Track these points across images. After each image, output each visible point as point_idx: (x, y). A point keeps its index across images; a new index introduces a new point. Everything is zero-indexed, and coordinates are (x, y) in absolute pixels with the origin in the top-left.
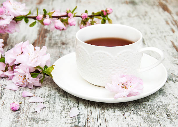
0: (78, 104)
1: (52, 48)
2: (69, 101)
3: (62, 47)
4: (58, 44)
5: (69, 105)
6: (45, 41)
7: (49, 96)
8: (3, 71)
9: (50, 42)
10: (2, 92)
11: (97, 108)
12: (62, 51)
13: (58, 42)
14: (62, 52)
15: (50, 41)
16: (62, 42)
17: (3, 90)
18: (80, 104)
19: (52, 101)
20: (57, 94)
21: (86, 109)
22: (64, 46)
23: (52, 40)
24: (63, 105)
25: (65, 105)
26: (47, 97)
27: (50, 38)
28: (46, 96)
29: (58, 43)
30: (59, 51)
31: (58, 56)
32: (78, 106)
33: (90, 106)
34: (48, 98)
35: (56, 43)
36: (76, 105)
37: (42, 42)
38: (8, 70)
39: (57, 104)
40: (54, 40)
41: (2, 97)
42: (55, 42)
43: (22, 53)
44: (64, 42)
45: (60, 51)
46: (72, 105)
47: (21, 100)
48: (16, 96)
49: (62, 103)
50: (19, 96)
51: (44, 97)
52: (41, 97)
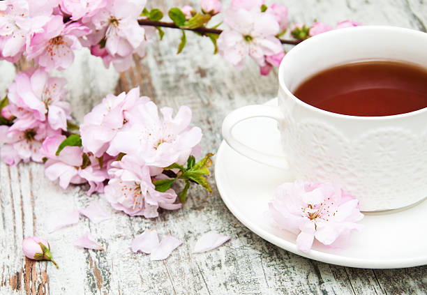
0: (320, 277)
1: (177, 94)
2: (291, 269)
3: (204, 85)
4: (187, 76)
5: (295, 283)
7: (232, 259)
9: (164, 72)
10: (102, 265)
11: (373, 283)
12: (208, 100)
13: (184, 69)
14: (209, 104)
15: (162, 67)
16: (196, 69)
17: (102, 259)
18: (323, 276)
19: (245, 276)
20: (250, 251)
21: (345, 289)
22: (207, 81)
23: (167, 64)
24: (279, 284)
25: (284, 283)
26: (227, 262)
27: (159, 59)
28: (223, 262)
29: (186, 72)
30: (199, 100)
31: (204, 118)
32: (321, 283)
33: (350, 277)
34: (232, 268)
35: (181, 72)
36: (314, 279)
37: (143, 76)
39: (263, 284)
40: (169, 61)
41: (108, 282)
42: (177, 68)
44: (204, 66)
45: (202, 102)
46: (303, 281)
47: (164, 285)
48: (145, 273)
49: (273, 277)
50: (151, 271)
51: (219, 266)
52: (210, 266)
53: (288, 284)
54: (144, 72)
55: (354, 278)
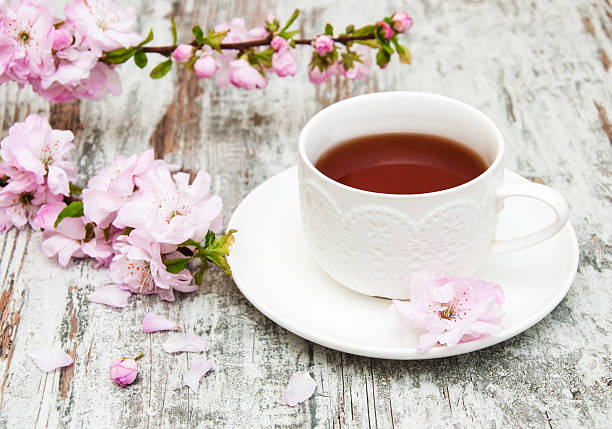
0: (311, 359)
1: (223, 139)
2: (283, 347)
3: (255, 134)
4: (241, 121)
5: (283, 361)
6: (200, 107)
7: (224, 327)
8: (80, 242)
9: (216, 113)
10: (82, 314)
11: (366, 372)
12: (254, 151)
13: (239, 113)
14: (254, 155)
15: (216, 108)
16: (252, 115)
17: (84, 308)
18: (315, 358)
19: (232, 346)
20: (247, 320)
21: (335, 375)
22: (259, 130)
23: (223, 105)
24: (266, 360)
25: (271, 360)
26: (218, 330)
27: (215, 98)
28: (213, 329)
29: (240, 117)
30: (244, 149)
31: (244, 170)
32: (310, 365)
33: (344, 363)
34: (220, 337)
35: (234, 116)
36: (304, 360)
37: (192, 115)
38: (94, 236)
39: (248, 357)
40: (226, 102)
41: (82, 334)
42: (232, 112)
43: (136, 188)
44: (262, 113)
45: (248, 152)
46: (293, 361)
47: (142, 344)
48: (125, 329)
49: (261, 351)
50: (133, 328)
51: (208, 332)
52: (198, 331)
53: (274, 362)
54: (195, 111)
55: (348, 365)
